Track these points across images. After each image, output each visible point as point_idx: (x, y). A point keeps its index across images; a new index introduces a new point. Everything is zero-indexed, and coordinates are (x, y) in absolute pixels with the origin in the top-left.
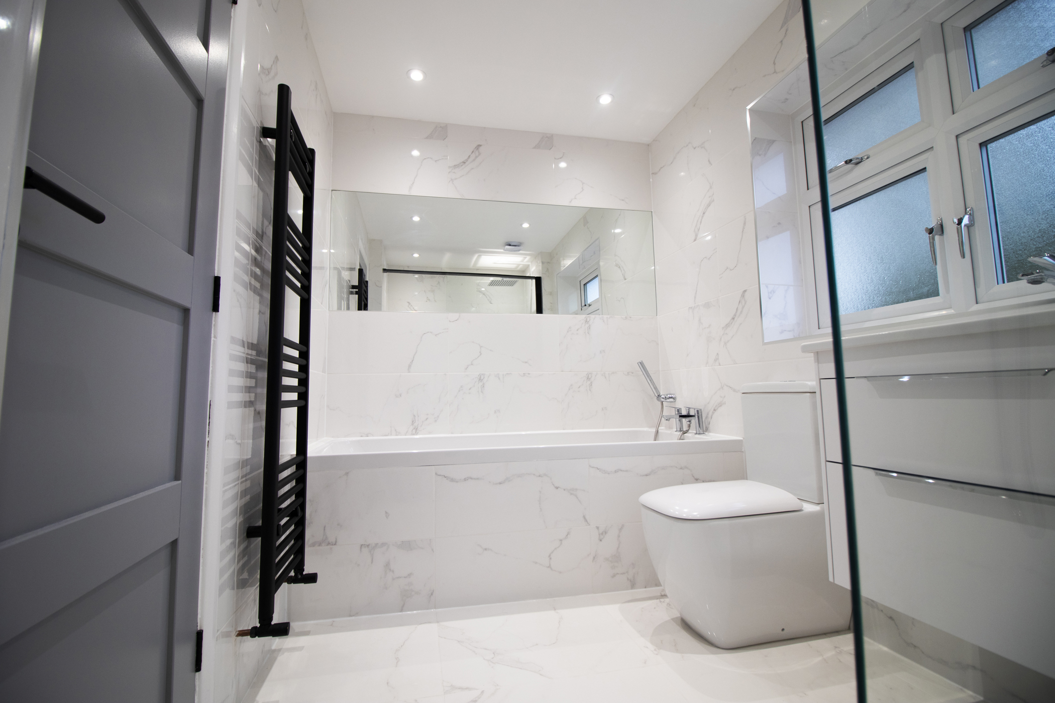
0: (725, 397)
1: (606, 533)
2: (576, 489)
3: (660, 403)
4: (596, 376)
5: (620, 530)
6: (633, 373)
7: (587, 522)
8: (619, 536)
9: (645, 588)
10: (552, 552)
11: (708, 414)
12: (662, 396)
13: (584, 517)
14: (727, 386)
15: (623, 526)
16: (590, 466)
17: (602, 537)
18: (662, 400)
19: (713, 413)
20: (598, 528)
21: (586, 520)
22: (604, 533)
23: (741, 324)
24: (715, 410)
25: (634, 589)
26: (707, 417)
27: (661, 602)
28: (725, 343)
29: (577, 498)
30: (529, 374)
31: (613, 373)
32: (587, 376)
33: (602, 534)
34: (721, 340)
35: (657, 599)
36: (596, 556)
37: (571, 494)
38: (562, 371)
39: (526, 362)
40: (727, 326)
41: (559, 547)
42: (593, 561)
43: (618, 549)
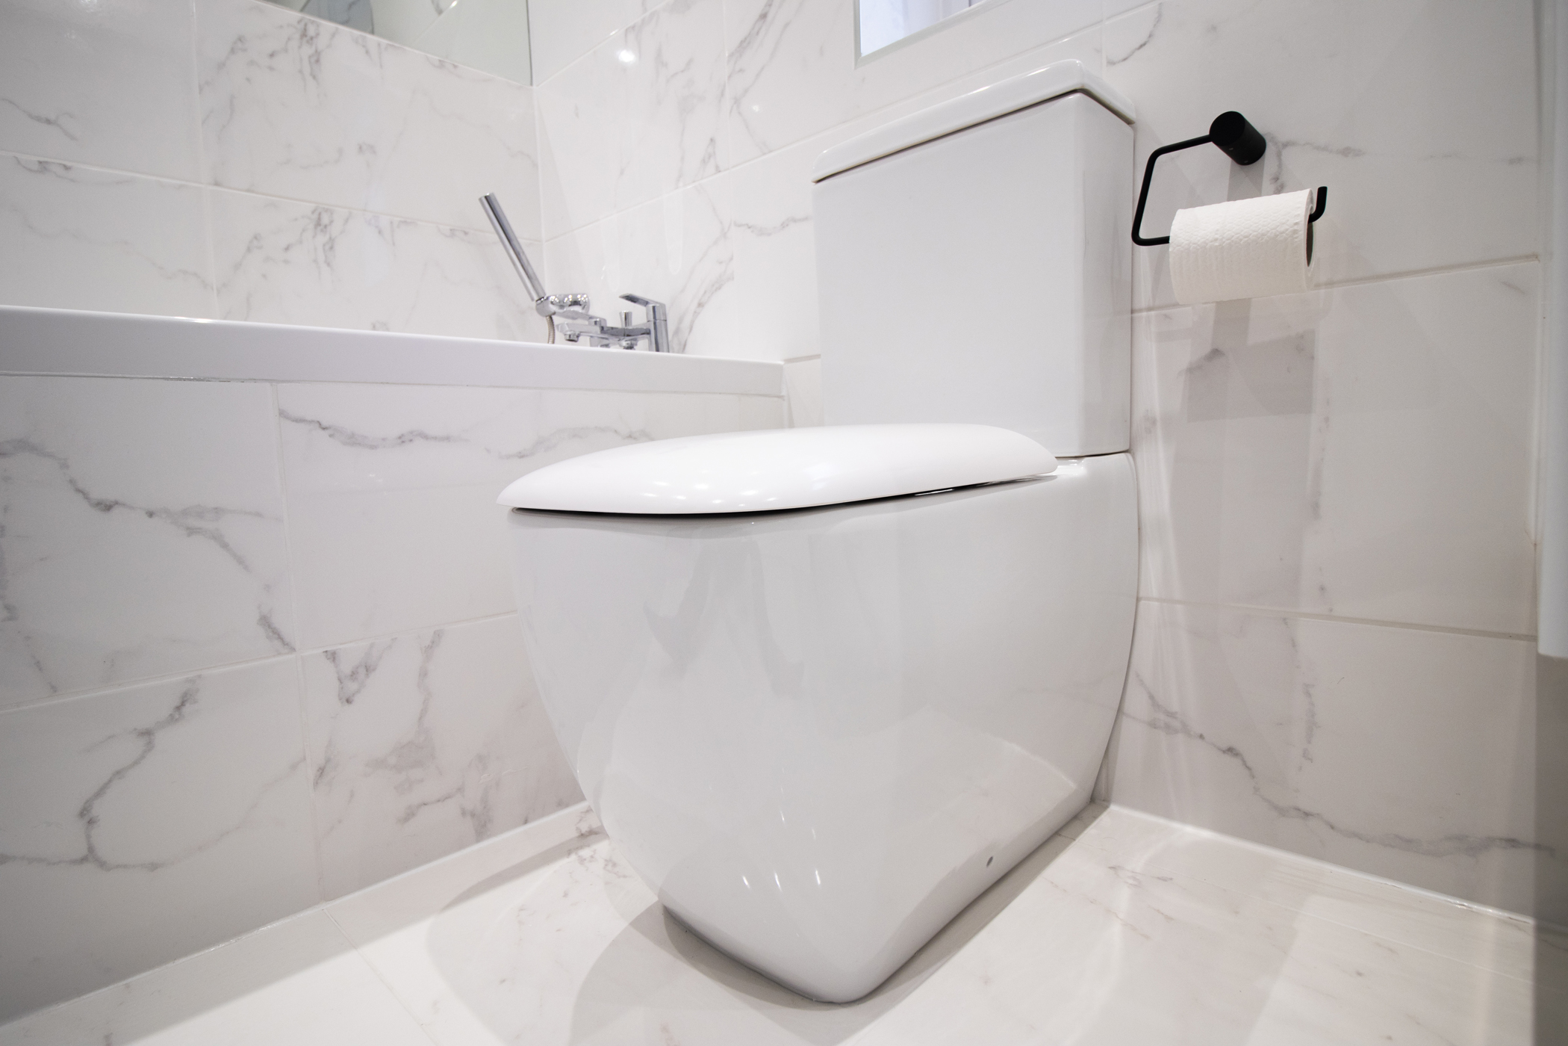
0: (731, 259)
1: (369, 669)
2: (218, 512)
3: (545, 322)
4: (347, 221)
5: (430, 649)
6: (466, 233)
7: (280, 638)
8: (424, 674)
9: (526, 822)
10: (100, 793)
11: (681, 320)
12: (552, 298)
13: (265, 622)
14: (740, 226)
15: (438, 635)
16: (283, 414)
17: (352, 686)
18: (553, 308)
19: (696, 314)
20: (332, 656)
21: (275, 634)
22: (362, 671)
23: (787, 25)
24: (700, 305)
25: (489, 836)
26: (677, 332)
27: (582, 860)
28: (737, 101)
29: (225, 546)
30: (66, 168)
31: (405, 222)
32: (316, 216)
33: (353, 675)
34: (722, 94)
35: (569, 853)
36: (328, 760)
37: (191, 531)
38: (217, 184)
39: (48, 122)
40: (744, 45)
41: (136, 763)
42: (316, 784)
43: (420, 718)
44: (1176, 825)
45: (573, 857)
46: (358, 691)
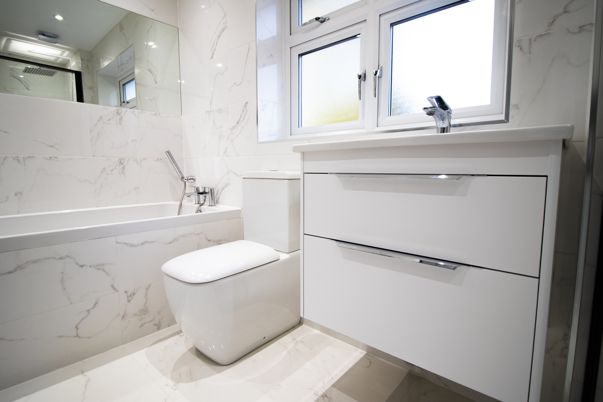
0: (230, 179)
1: (134, 294)
2: (103, 264)
3: (183, 183)
4: (128, 161)
5: (147, 289)
6: (161, 159)
7: (115, 289)
8: (146, 294)
9: (169, 326)
10: (79, 323)
11: (218, 191)
12: (185, 178)
13: (112, 286)
14: (232, 172)
15: (149, 286)
16: (117, 242)
17: (130, 298)
18: (185, 181)
19: (222, 191)
20: (126, 292)
21: (114, 288)
22: (132, 295)
23: (243, 127)
24: (223, 189)
25: (160, 330)
26: (217, 194)
27: (181, 336)
28: (232, 141)
29: (105, 271)
30: (56, 157)
31: (144, 159)
32: (120, 161)
33: (130, 296)
34: (229, 138)
36: (125, 314)
37: (98, 269)
38: (94, 156)
39: (52, 146)
40: (234, 128)
41: (86, 317)
42: (122, 319)
43: (145, 304)
44: (314, 330)
45: (179, 335)
46: (131, 299)
